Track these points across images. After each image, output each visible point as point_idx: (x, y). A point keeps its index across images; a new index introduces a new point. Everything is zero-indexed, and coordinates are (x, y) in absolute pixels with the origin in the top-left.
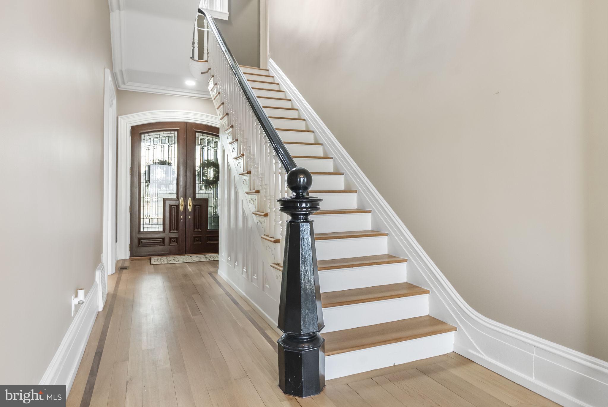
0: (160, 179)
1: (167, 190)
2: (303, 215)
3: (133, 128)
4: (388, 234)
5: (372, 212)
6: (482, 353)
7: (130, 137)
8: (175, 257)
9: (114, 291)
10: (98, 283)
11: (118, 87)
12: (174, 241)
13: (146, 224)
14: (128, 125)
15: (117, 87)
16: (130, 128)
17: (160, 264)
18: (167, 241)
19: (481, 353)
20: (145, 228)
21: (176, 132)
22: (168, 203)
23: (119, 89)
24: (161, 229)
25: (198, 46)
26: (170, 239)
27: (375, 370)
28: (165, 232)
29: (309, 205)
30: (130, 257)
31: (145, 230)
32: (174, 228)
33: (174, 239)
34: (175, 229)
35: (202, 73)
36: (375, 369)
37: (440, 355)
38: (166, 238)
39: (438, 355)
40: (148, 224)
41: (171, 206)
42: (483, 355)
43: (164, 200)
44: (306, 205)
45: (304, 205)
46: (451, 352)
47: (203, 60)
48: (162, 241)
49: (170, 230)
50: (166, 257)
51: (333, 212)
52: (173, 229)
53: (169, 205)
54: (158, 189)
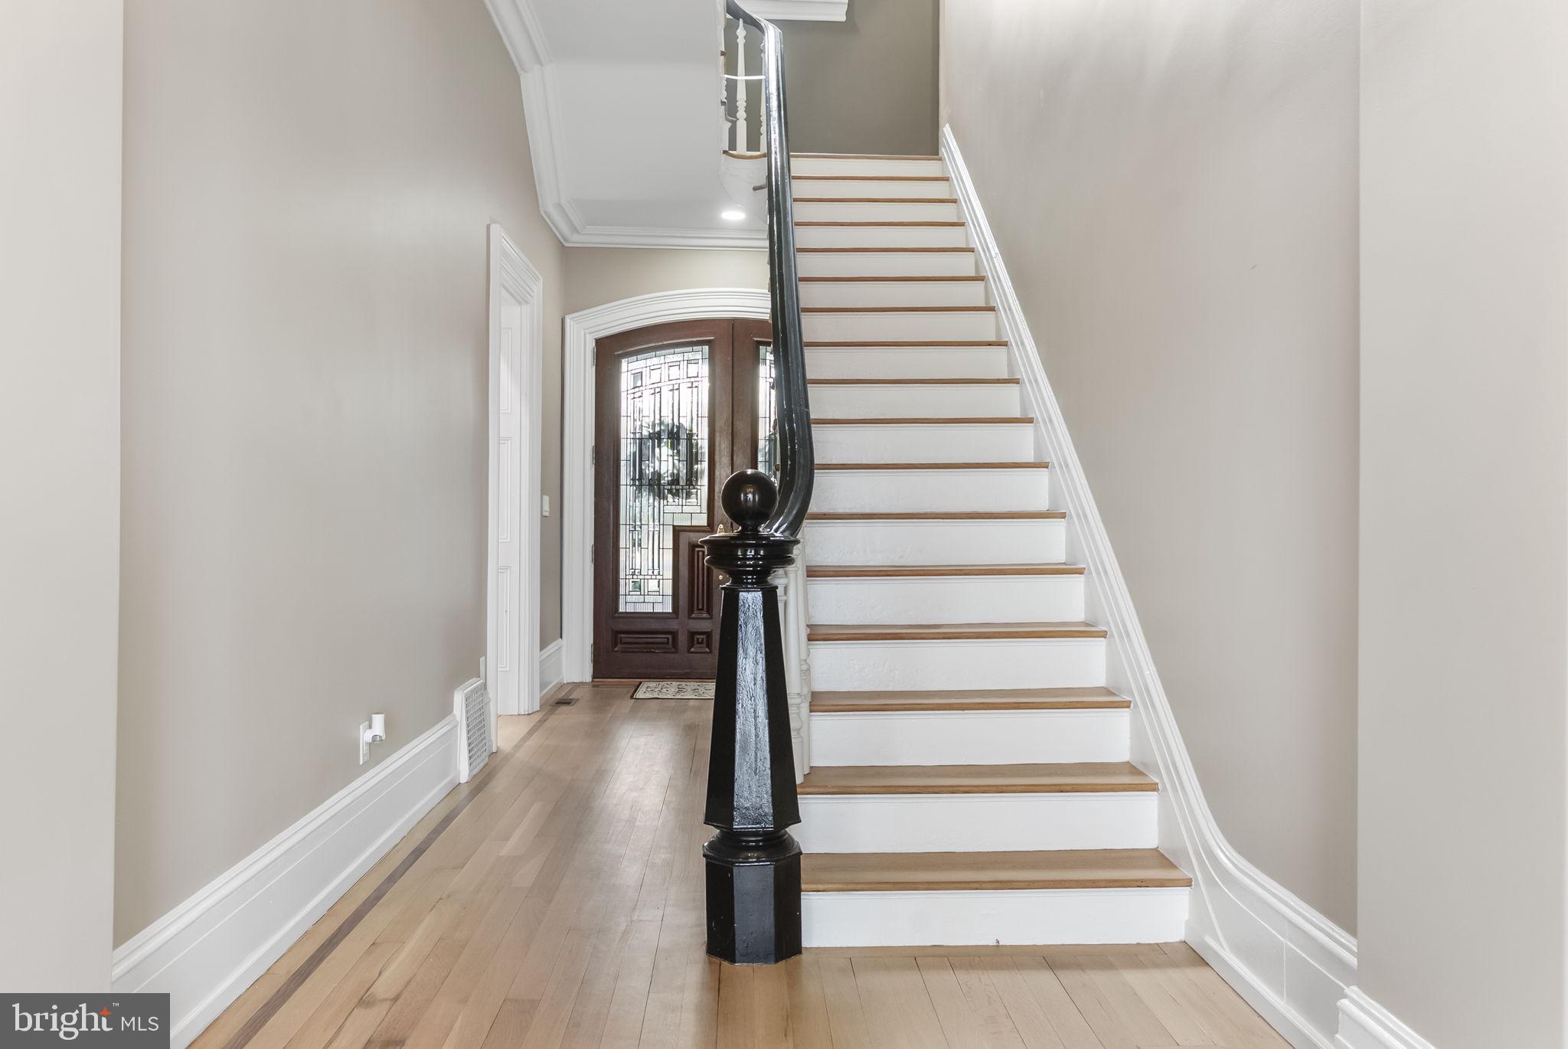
0: (666, 475)
1: (684, 504)
2: (752, 575)
3: (599, 342)
4: (1106, 632)
5: (1086, 571)
6: (1222, 940)
7: (594, 368)
8: (698, 684)
9: (512, 749)
10: (458, 718)
11: (565, 240)
12: (700, 640)
13: (650, 593)
14: (587, 335)
15: (561, 243)
16: (594, 345)
17: (653, 698)
18: (683, 640)
19: (1219, 939)
20: (630, 602)
21: (706, 348)
22: (685, 538)
23: (566, 245)
24: (668, 608)
25: (745, 115)
26: (692, 634)
27: (943, 946)
28: (677, 618)
29: (762, 553)
30: (594, 677)
31: (630, 609)
32: (700, 607)
33: (702, 637)
34: (702, 609)
35: (755, 189)
36: (941, 944)
37: (1138, 944)
38: (680, 632)
39: (1135, 943)
40: (655, 593)
41: (693, 547)
42: (1222, 947)
43: (677, 531)
44: (757, 553)
45: (751, 553)
46: (1178, 940)
47: (759, 151)
48: (670, 640)
49: (691, 611)
50: (678, 683)
51: (967, 572)
52: (698, 609)
53: (689, 543)
54: (662, 501)
